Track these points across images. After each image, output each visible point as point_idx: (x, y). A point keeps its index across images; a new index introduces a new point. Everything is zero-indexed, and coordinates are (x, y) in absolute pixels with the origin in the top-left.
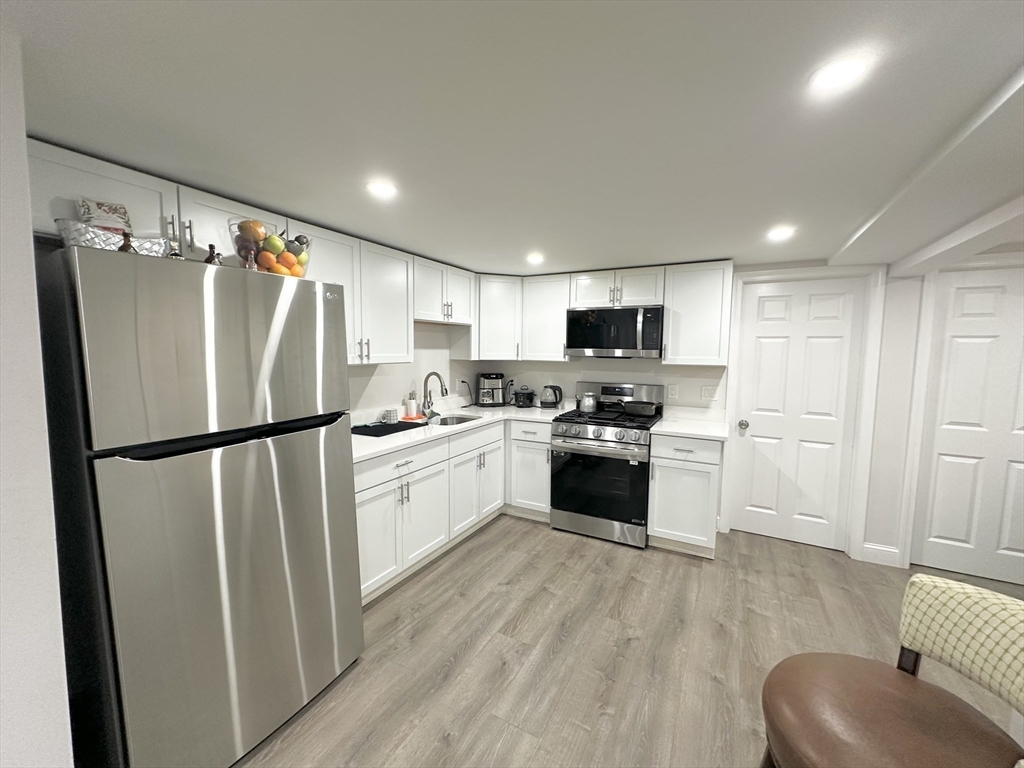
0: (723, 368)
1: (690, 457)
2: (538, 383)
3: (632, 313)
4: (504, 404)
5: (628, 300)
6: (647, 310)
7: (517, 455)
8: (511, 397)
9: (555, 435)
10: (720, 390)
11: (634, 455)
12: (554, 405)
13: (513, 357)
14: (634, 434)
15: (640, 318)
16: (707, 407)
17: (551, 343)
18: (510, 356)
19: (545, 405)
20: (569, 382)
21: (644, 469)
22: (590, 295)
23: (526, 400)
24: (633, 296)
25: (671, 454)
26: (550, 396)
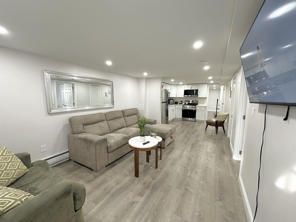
0: (206, 98)
1: (201, 109)
2: (179, 101)
4: (173, 104)
5: (193, 89)
6: (196, 90)
7: (177, 110)
8: (174, 103)
9: (183, 107)
10: (206, 101)
11: (194, 109)
12: (181, 104)
13: (175, 97)
14: (194, 106)
16: (204, 103)
17: (181, 94)
19: (180, 104)
20: (183, 100)
21: (195, 111)
22: (188, 88)
23: (176, 103)
24: (194, 88)
25: (199, 109)
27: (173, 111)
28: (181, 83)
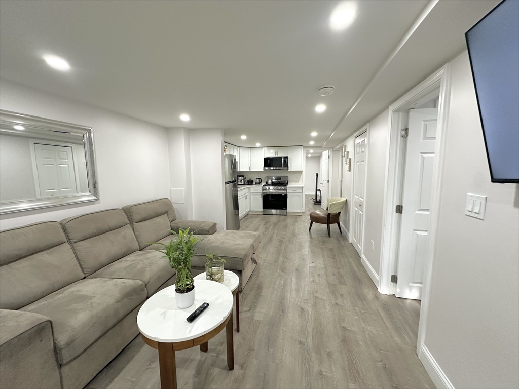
0: (302, 171)
1: (296, 192)
2: (254, 178)
3: (281, 158)
4: (244, 184)
5: (279, 155)
6: (284, 158)
7: (252, 197)
8: (246, 183)
9: (263, 190)
10: (301, 177)
11: (283, 193)
12: (259, 183)
13: (248, 170)
14: (283, 188)
15: (283, 159)
16: (298, 181)
17: (259, 166)
18: (247, 170)
19: (256, 184)
20: (263, 177)
21: (286, 195)
22: (271, 154)
23: (250, 183)
24: (281, 154)
25: (292, 191)
26: (258, 181)
27: (245, 197)
28: (258, 145)
